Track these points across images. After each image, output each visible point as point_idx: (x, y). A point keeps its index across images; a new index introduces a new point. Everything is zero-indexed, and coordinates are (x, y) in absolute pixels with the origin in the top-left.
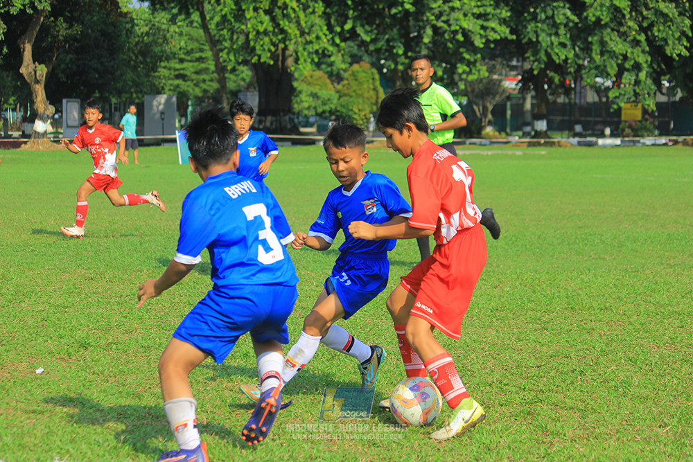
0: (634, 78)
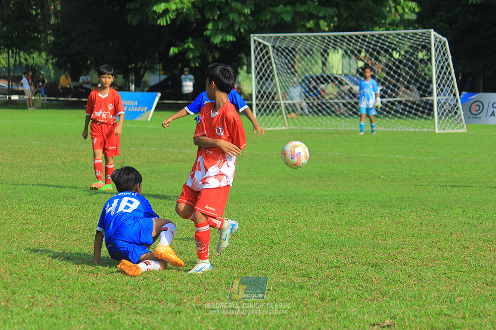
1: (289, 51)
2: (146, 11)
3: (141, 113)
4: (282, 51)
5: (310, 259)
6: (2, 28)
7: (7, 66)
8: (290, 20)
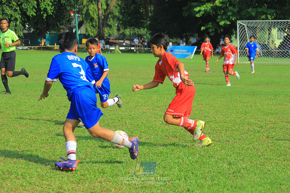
0: (15, 24)
1: (254, 28)
2: (191, 11)
3: (188, 55)
4: (251, 28)
5: (262, 120)
6: (128, 18)
7: (129, 34)
8: (255, 15)
